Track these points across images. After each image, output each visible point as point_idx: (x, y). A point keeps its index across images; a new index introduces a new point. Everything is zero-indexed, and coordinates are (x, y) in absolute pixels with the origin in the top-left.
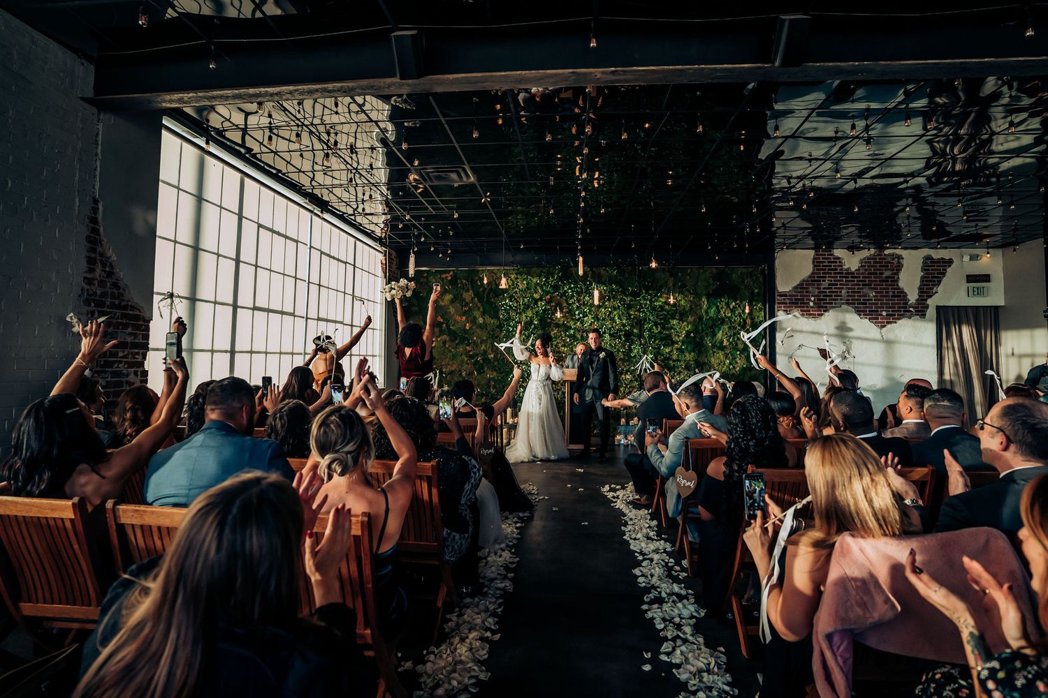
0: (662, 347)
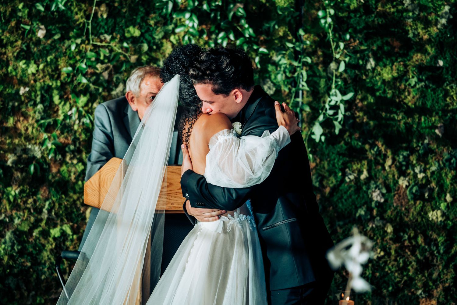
0: (371, 63)
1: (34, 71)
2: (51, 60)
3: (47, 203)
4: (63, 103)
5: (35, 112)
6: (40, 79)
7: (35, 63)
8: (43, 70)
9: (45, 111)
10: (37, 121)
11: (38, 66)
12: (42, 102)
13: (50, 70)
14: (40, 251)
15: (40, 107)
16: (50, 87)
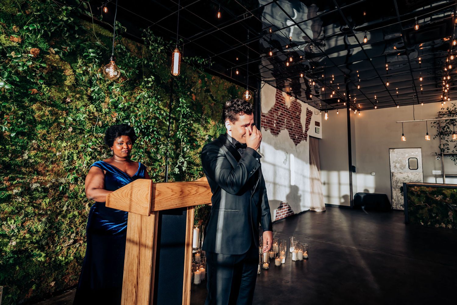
1: (65, 146)
2: (74, 142)
3: (67, 203)
4: (78, 160)
5: (64, 164)
6: (68, 149)
7: (66, 142)
8: (70, 146)
9: (69, 163)
10: (64, 167)
11: (67, 144)
12: (68, 159)
13: (73, 146)
14: (61, 225)
15: (67, 161)
16: (72, 153)
